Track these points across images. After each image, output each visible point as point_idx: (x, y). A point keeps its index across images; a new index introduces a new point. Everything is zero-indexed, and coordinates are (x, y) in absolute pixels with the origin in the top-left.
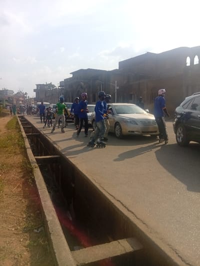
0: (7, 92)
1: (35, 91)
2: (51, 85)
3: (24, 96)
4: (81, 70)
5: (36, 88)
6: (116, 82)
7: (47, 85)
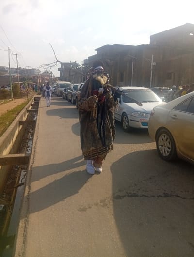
0: (34, 72)
1: (59, 69)
2: (75, 64)
3: (49, 75)
4: (107, 46)
5: (60, 67)
6: (153, 56)
7: (71, 64)
